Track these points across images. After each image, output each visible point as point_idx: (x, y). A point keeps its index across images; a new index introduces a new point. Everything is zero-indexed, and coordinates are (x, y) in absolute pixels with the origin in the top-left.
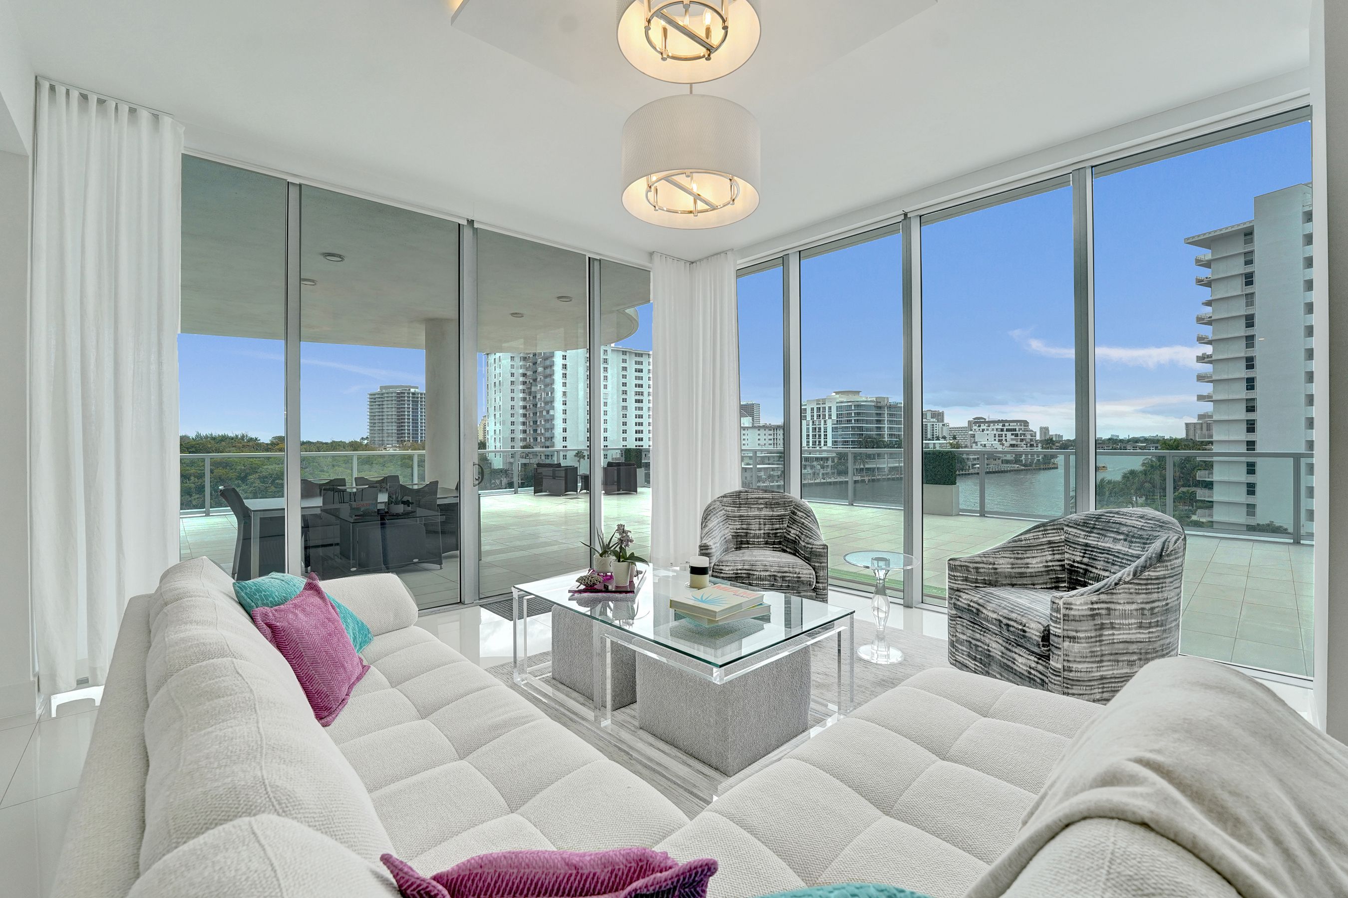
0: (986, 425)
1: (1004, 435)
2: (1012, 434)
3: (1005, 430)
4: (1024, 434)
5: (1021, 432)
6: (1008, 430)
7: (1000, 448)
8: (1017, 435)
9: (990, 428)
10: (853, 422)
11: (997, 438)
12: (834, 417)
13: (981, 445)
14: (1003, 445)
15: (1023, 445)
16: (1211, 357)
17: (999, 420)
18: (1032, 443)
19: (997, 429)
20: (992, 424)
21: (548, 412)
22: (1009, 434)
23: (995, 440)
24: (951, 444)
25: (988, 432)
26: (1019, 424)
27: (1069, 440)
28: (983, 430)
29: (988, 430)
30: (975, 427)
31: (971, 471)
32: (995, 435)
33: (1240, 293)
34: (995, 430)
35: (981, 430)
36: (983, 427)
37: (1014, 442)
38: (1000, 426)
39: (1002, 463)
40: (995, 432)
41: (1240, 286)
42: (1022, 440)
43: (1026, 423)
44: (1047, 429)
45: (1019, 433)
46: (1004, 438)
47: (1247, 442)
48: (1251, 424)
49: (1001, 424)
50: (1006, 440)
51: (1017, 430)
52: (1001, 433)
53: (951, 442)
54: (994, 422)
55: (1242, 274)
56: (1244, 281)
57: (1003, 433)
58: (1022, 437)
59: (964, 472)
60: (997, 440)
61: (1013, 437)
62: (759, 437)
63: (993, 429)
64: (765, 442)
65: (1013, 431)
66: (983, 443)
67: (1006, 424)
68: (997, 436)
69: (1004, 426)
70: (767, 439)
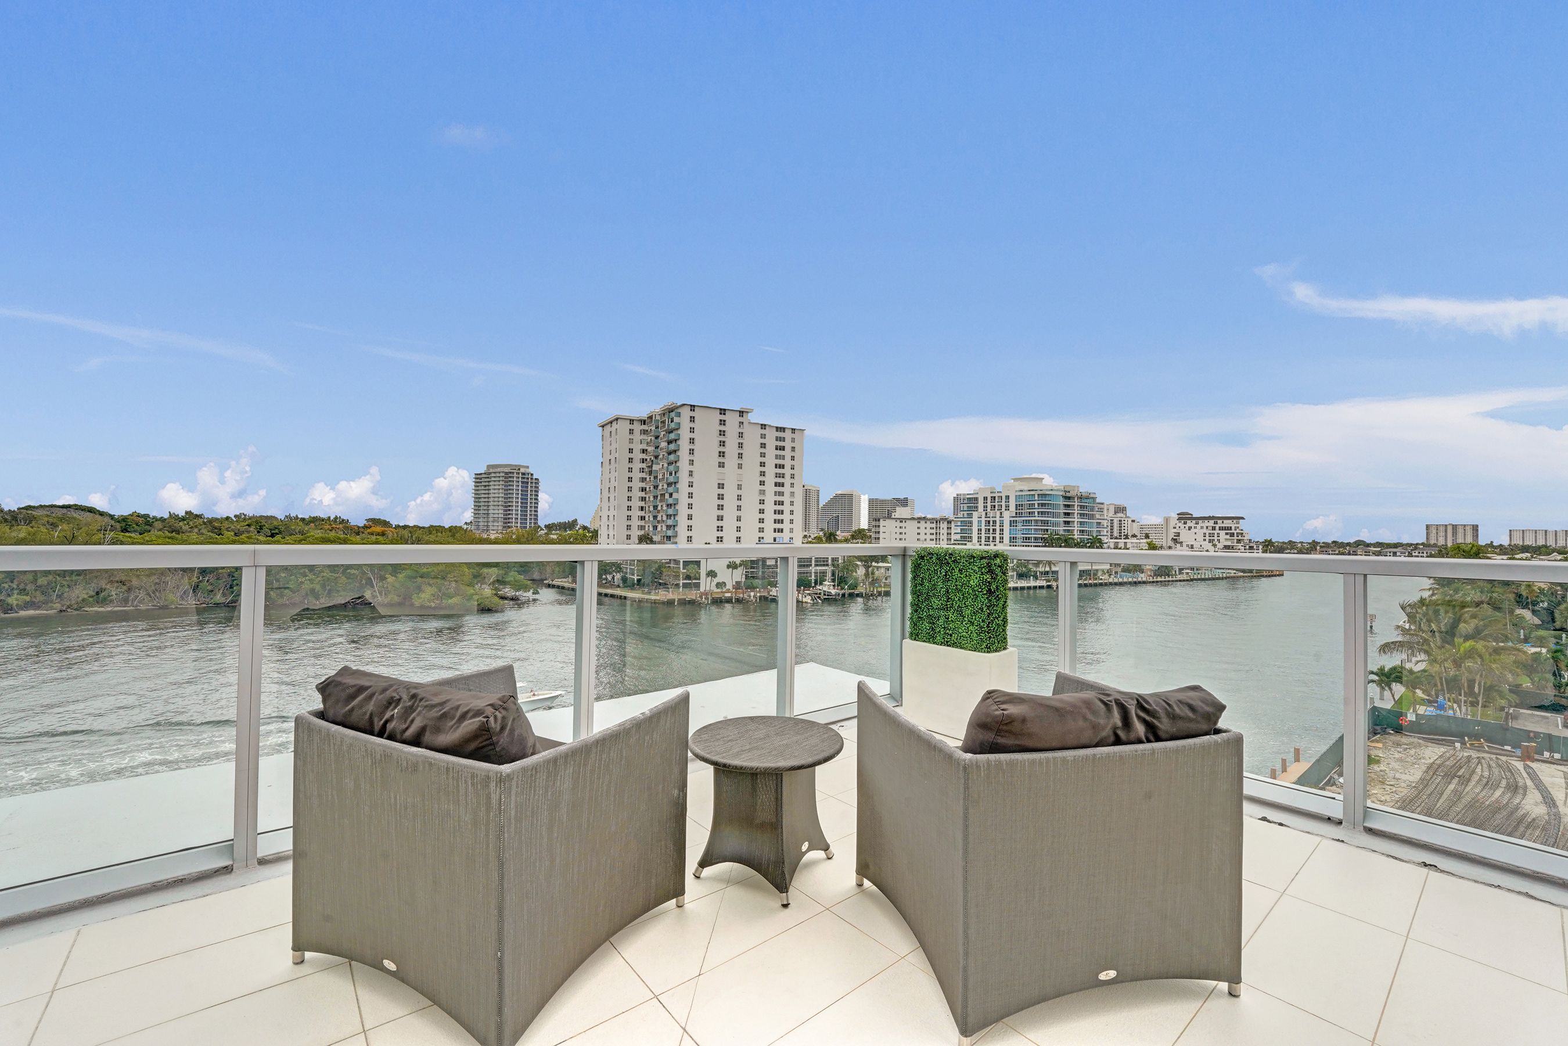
0: (1194, 522)
1: (1216, 535)
2: (1227, 534)
3: (1217, 528)
4: (1241, 534)
5: (1238, 531)
6: (1221, 529)
8: (1232, 535)
9: (1199, 526)
10: (1036, 514)
11: (1207, 538)
12: (1012, 508)
13: (1187, 546)
14: (1215, 546)
15: (1240, 547)
17: (1210, 517)
18: (1251, 545)
19: (1207, 527)
20: (1200, 521)
21: (671, 495)
22: (1222, 533)
23: (1205, 540)
25: (1195, 530)
26: (1235, 521)
28: (1190, 528)
29: (1196, 528)
30: (1180, 525)
31: (1179, 577)
32: (1205, 534)
34: (1205, 528)
35: (1187, 528)
36: (1189, 523)
37: (1229, 543)
38: (1211, 523)
40: (1205, 530)
42: (1239, 541)
43: (1242, 520)
45: (1235, 532)
46: (1216, 538)
49: (1213, 521)
50: (1219, 541)
51: (1233, 528)
52: (1213, 532)
53: (1144, 541)
54: (1204, 518)
57: (1216, 532)
58: (1240, 538)
59: (1170, 579)
60: (1207, 540)
61: (1228, 537)
62: (919, 531)
63: (1202, 528)
64: (926, 537)
65: (1228, 530)
66: (1190, 543)
67: (1219, 521)
68: (1207, 535)
69: (1216, 523)
70: (928, 534)
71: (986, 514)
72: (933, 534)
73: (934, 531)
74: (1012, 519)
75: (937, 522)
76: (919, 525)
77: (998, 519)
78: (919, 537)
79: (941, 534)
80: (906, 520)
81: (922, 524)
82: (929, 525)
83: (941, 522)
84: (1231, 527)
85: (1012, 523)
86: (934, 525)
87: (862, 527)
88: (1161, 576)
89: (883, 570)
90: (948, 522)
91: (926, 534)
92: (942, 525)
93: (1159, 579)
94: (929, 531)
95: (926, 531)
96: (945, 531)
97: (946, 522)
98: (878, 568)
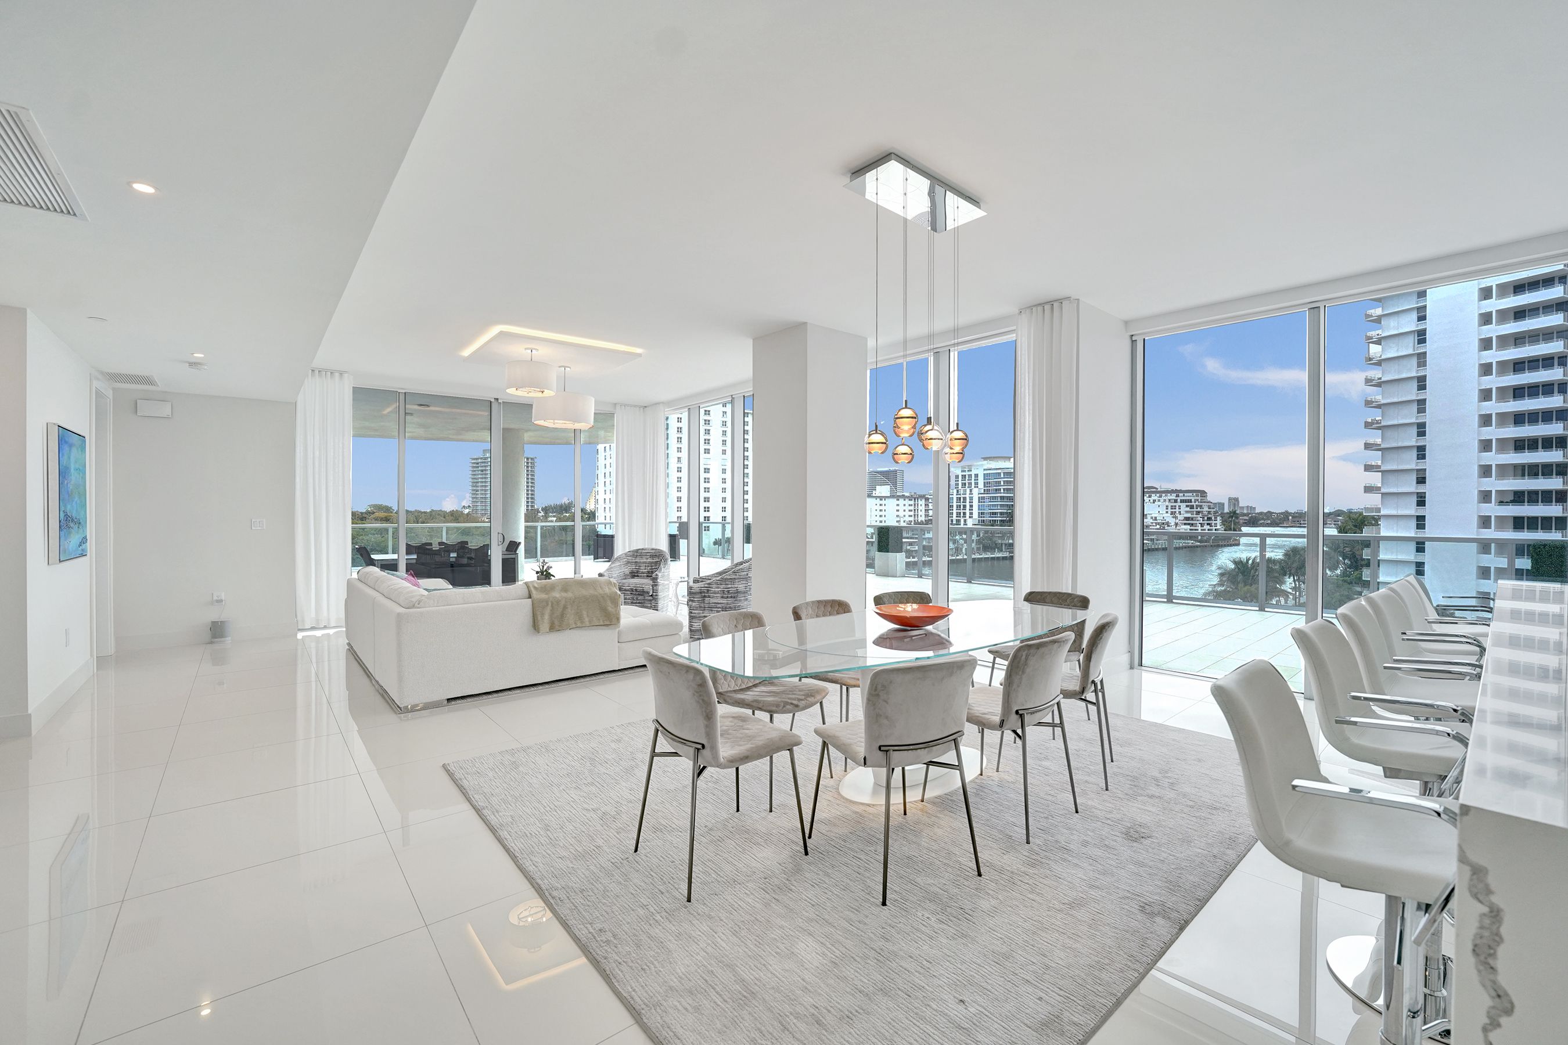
0: (1158, 495)
1: (1177, 508)
2: (1187, 506)
3: (1179, 501)
4: (1201, 506)
5: (1197, 503)
6: (1182, 501)
7: (1172, 522)
8: (1192, 507)
9: (1162, 499)
10: (1002, 491)
11: (1169, 510)
12: (981, 485)
13: (1152, 518)
14: (1176, 518)
15: (1199, 518)
16: (1380, 423)
17: (1173, 490)
18: (1210, 516)
19: (1170, 500)
20: (1164, 495)
22: (1183, 505)
23: (1167, 512)
25: (1160, 503)
26: (1194, 494)
28: (1154, 501)
29: (1159, 501)
32: (1167, 506)
33: (1411, 351)
34: (1167, 501)
35: (1152, 501)
36: (1154, 497)
37: (1189, 515)
38: (1173, 497)
40: (1167, 503)
41: (1411, 345)
42: (1198, 513)
43: (1203, 493)
44: (1236, 500)
45: (1195, 504)
46: (1177, 510)
47: (1417, 516)
48: (1421, 497)
49: (1175, 495)
50: (1180, 512)
51: (1193, 500)
52: (1175, 504)
54: (1167, 492)
55: (1414, 331)
56: (1416, 338)
57: (1177, 505)
58: (1199, 509)
60: (1169, 512)
61: (1188, 509)
62: (898, 508)
63: (1165, 500)
64: (904, 513)
65: (1188, 502)
66: (1153, 515)
67: (1181, 495)
68: (1169, 508)
69: (1177, 496)
70: (907, 510)
71: (958, 491)
72: (912, 511)
73: (912, 508)
74: (980, 496)
75: (915, 500)
76: (898, 502)
77: (967, 496)
78: (898, 513)
79: (919, 511)
80: (885, 498)
81: (901, 501)
82: (907, 502)
83: (919, 500)
84: (1191, 500)
85: (981, 500)
86: (912, 502)
90: (925, 500)
91: (904, 511)
92: (920, 502)
94: (907, 508)
95: (905, 508)
96: (923, 508)
97: (924, 500)
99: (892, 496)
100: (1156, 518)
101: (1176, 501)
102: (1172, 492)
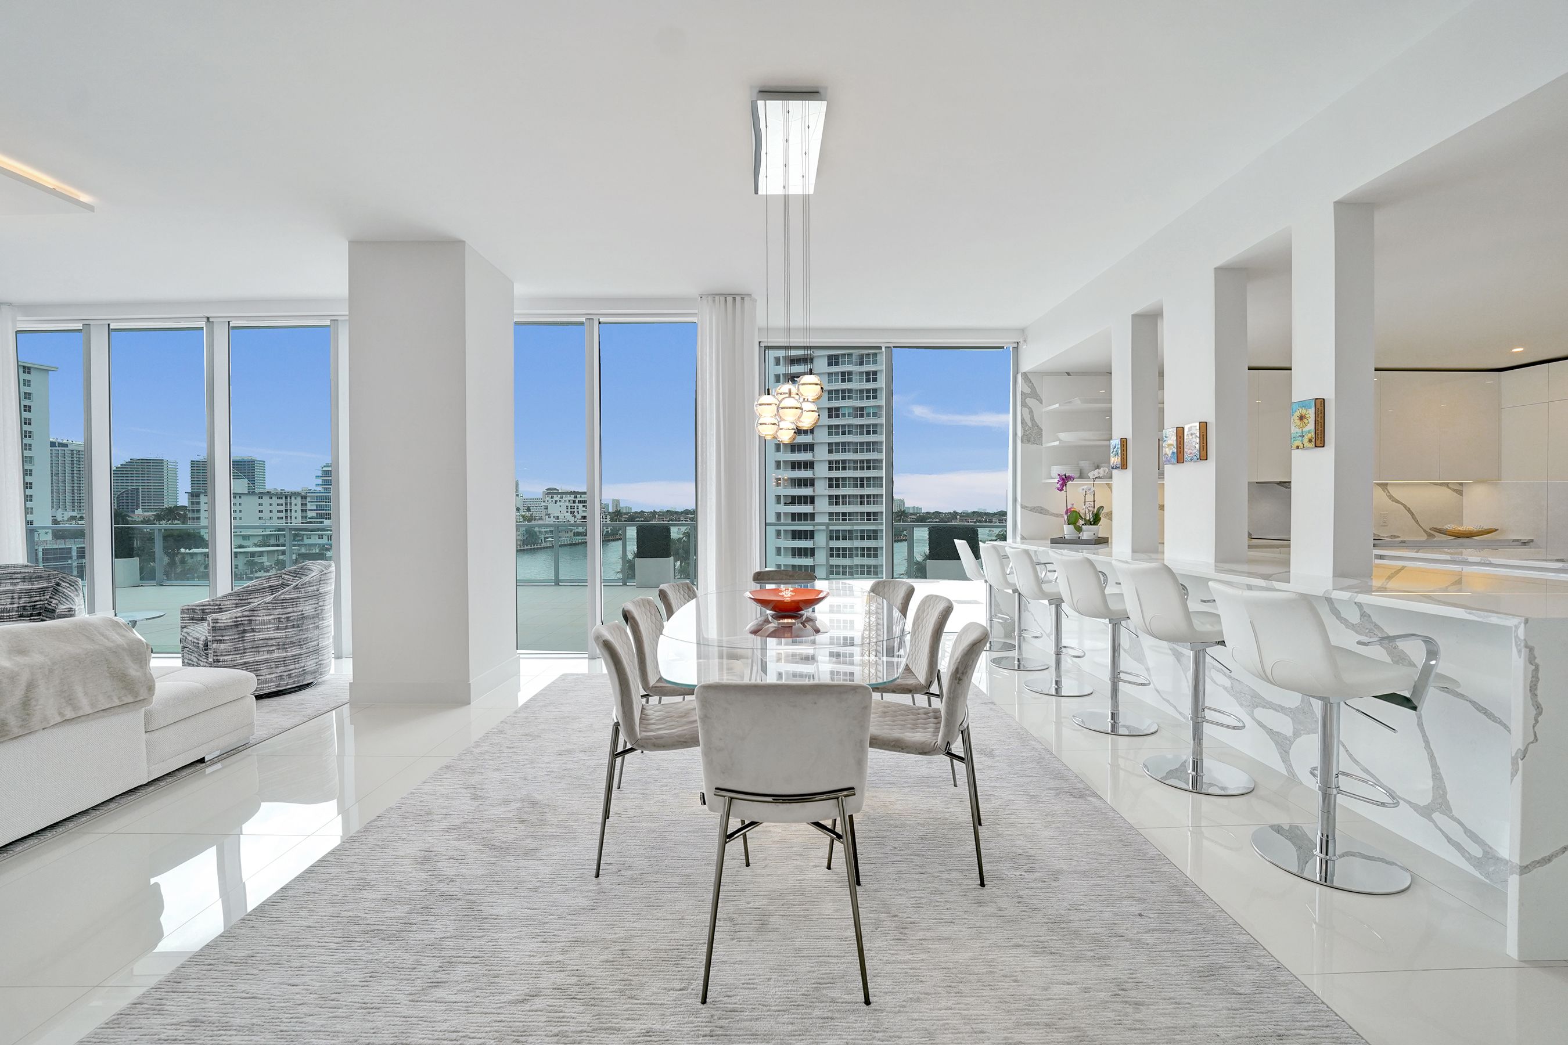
0: (559, 496)
1: (576, 507)
3: (577, 501)
6: (579, 502)
7: (572, 520)
9: (563, 500)
11: (569, 510)
13: (554, 517)
14: (575, 517)
19: (569, 501)
20: (564, 496)
22: (581, 505)
23: (567, 512)
24: (523, 516)
25: (561, 504)
27: (636, 512)
28: (556, 502)
29: (560, 501)
30: (548, 499)
31: (544, 545)
32: (567, 506)
34: (567, 501)
35: (554, 501)
36: (556, 498)
38: (572, 498)
39: (574, 535)
40: (567, 504)
44: (618, 501)
46: (576, 510)
49: (574, 496)
53: (524, 514)
54: (567, 493)
57: (575, 505)
59: (536, 547)
60: (569, 512)
62: (261, 508)
63: (565, 501)
64: (271, 515)
65: (584, 503)
66: (556, 515)
67: (579, 496)
68: (569, 508)
69: (576, 497)
70: (275, 511)
72: (282, 511)
73: (282, 508)
75: (286, 498)
76: (260, 501)
78: (261, 515)
79: (293, 511)
80: (241, 495)
81: (266, 500)
82: (275, 501)
83: (293, 498)
86: (282, 501)
87: (179, 504)
88: (527, 545)
89: (200, 558)
90: (302, 498)
91: (271, 511)
92: (293, 501)
93: (526, 547)
94: (275, 508)
95: (271, 508)
96: (299, 508)
97: (299, 499)
98: (192, 555)
99: (251, 493)
100: (558, 517)
101: (574, 502)
102: (571, 493)
